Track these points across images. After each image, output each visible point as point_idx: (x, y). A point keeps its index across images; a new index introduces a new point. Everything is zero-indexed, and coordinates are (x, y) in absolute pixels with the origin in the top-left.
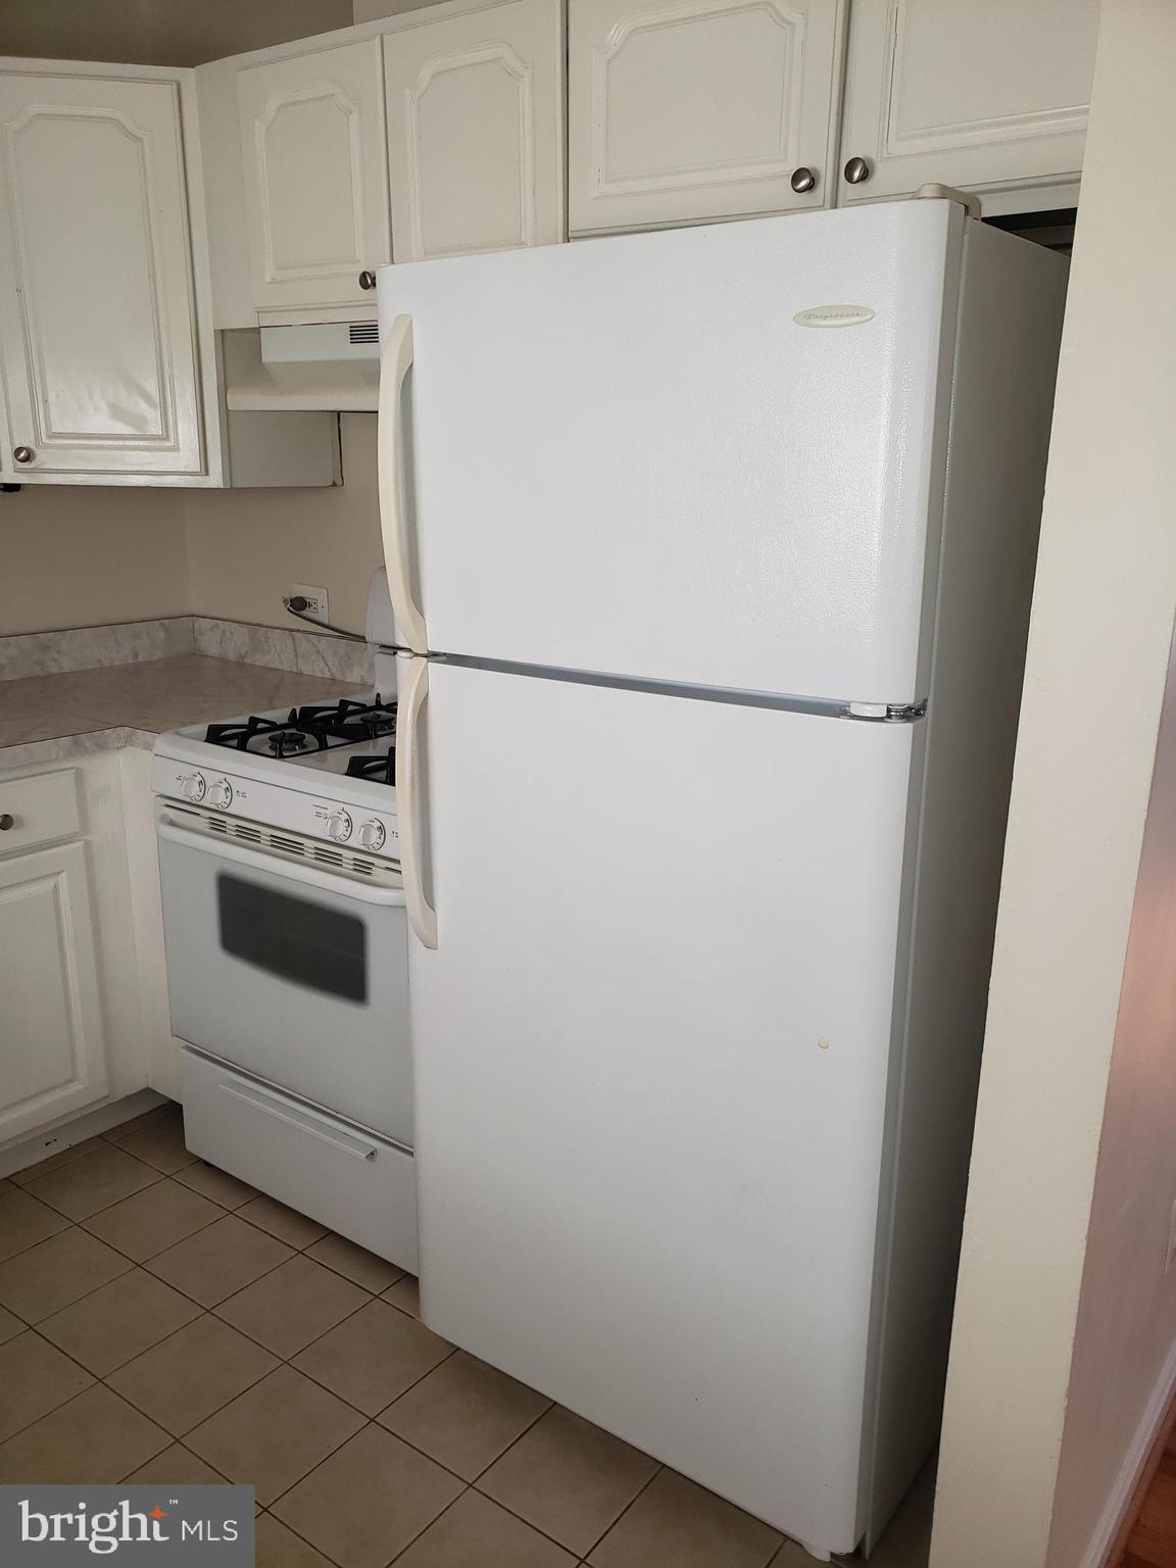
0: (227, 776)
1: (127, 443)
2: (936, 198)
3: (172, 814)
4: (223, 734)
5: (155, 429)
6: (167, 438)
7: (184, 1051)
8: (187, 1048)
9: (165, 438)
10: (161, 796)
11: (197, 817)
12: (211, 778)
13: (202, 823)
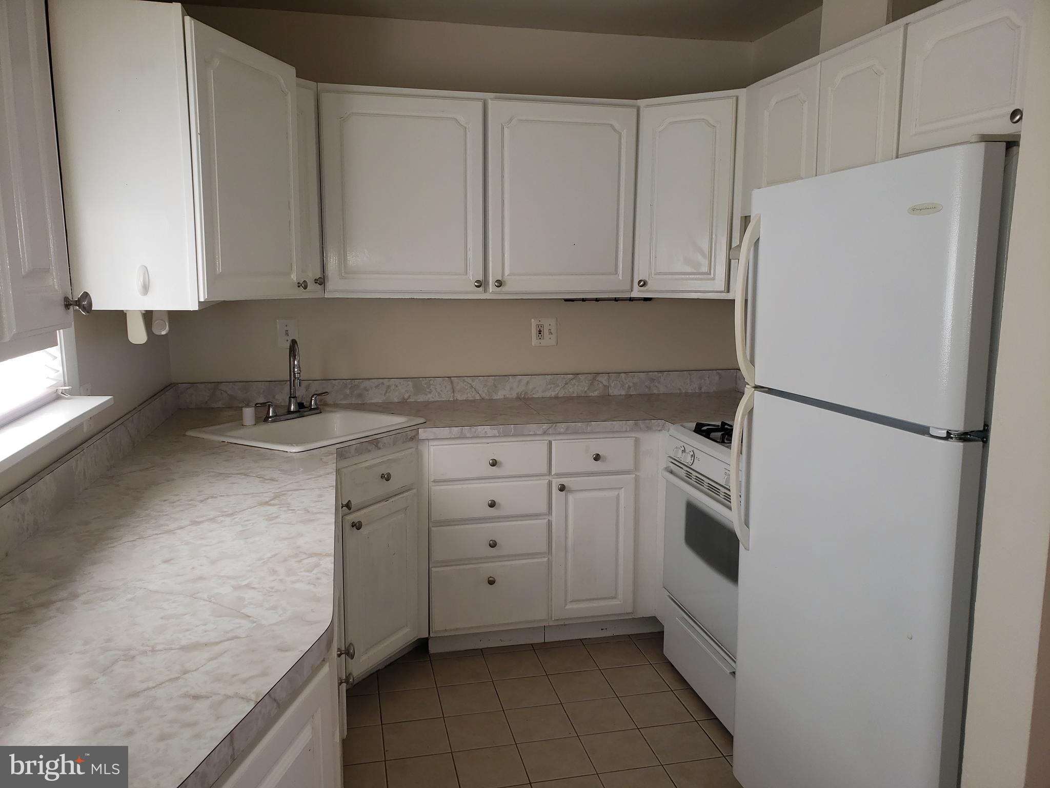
0: (694, 449)
1: (690, 276)
2: (978, 142)
3: (673, 467)
4: (703, 429)
5: (705, 269)
6: (710, 274)
7: (667, 597)
8: (669, 596)
9: (708, 274)
10: (670, 457)
11: (681, 469)
12: (688, 449)
13: (682, 473)
